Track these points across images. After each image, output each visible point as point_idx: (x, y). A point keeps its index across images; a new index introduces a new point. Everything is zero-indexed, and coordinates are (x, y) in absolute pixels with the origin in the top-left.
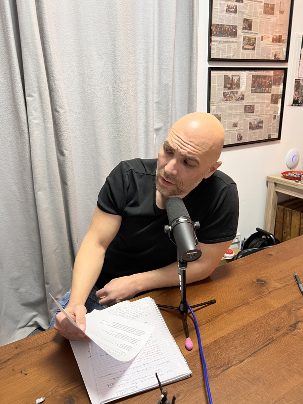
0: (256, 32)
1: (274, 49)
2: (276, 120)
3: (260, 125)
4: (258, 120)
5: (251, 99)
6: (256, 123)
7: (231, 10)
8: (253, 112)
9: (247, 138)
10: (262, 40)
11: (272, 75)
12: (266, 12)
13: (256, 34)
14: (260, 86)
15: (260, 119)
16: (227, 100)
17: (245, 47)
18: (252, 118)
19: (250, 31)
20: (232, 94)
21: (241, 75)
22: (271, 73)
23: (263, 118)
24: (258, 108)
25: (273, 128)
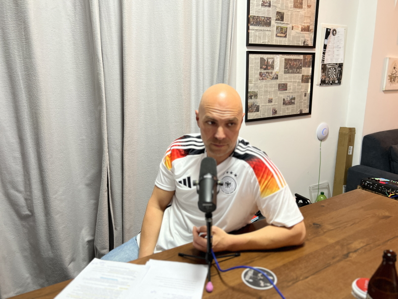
0: (287, 23)
1: (303, 37)
2: (306, 97)
3: (293, 101)
4: (291, 97)
5: (284, 78)
6: (289, 99)
7: (266, 4)
8: (286, 90)
9: (281, 113)
10: (292, 29)
11: (302, 58)
12: (295, 7)
13: (287, 24)
14: (291, 67)
15: (292, 96)
16: (263, 79)
17: (279, 35)
18: (283, 95)
19: (282, 22)
20: (267, 74)
21: (275, 58)
22: (301, 57)
23: (295, 95)
24: (290, 86)
25: (305, 104)
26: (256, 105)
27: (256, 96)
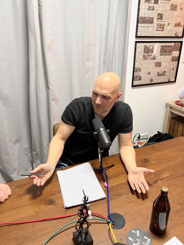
0: (165, 21)
1: (175, 30)
2: (174, 71)
3: (164, 73)
4: (163, 71)
6: (161, 72)
7: (151, 8)
8: (160, 66)
9: (156, 81)
10: (168, 25)
12: (171, 9)
14: (165, 51)
16: (145, 59)
17: (158, 29)
18: (159, 70)
19: (161, 20)
20: (148, 56)
21: (155, 45)
22: (173, 44)
23: (166, 70)
24: (163, 64)
25: (172, 75)
26: (139, 76)
27: (140, 70)
